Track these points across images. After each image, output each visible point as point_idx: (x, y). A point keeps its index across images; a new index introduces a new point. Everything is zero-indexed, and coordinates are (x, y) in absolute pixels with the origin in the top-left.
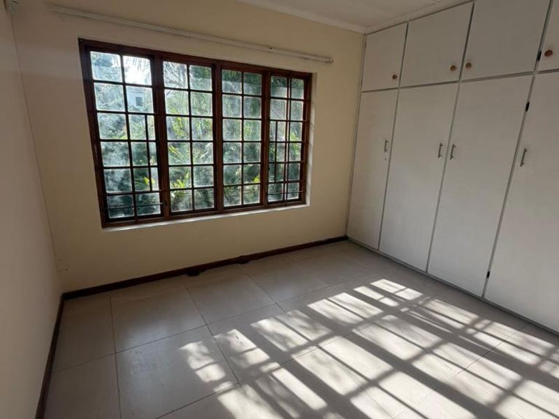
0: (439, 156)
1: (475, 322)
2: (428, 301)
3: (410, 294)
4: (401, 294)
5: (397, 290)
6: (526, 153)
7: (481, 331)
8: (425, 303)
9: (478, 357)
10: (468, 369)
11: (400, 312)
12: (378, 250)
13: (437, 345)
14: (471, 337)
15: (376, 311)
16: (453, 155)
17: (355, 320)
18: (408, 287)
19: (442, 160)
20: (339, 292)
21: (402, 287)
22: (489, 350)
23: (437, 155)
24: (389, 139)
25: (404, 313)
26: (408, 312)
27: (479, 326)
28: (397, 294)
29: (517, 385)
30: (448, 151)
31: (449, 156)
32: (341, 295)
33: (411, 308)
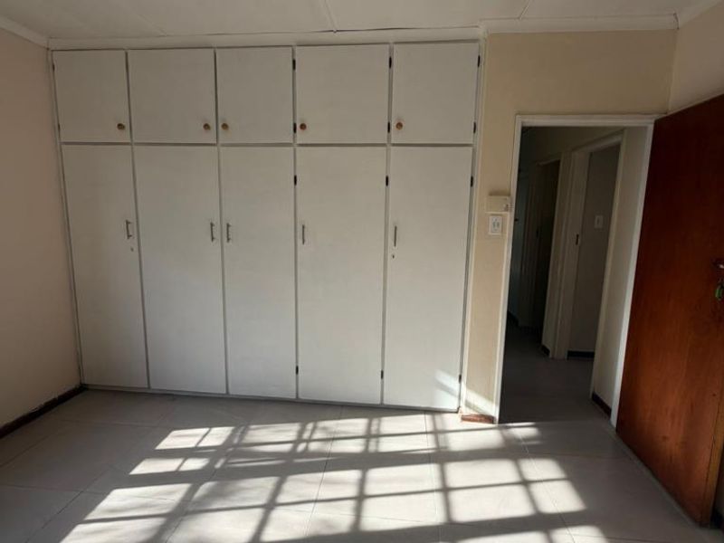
0: (213, 239)
1: (301, 433)
2: (244, 433)
3: (217, 436)
4: (207, 443)
5: (198, 439)
6: (305, 230)
7: (309, 440)
8: (242, 437)
9: (320, 475)
10: (319, 498)
11: (216, 470)
12: (149, 388)
13: (277, 490)
14: (306, 453)
15: (179, 490)
16: (230, 237)
17: (151, 530)
18: (211, 426)
19: (217, 244)
20: (103, 494)
21: (204, 430)
22: (325, 459)
23: (210, 238)
24: (132, 219)
25: (222, 468)
26: (226, 463)
27: (306, 436)
28: (201, 445)
29: (362, 483)
30: (222, 232)
31: (225, 239)
32: (109, 497)
33: (229, 456)
